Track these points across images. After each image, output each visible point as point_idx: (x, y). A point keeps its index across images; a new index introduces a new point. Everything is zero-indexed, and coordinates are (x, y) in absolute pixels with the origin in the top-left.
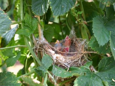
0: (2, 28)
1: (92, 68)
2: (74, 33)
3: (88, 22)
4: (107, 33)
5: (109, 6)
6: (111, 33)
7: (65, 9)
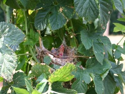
0: (19, 39)
1: (81, 66)
2: (65, 43)
3: (76, 34)
4: (91, 41)
5: (91, 23)
6: (93, 41)
7: (60, 25)
